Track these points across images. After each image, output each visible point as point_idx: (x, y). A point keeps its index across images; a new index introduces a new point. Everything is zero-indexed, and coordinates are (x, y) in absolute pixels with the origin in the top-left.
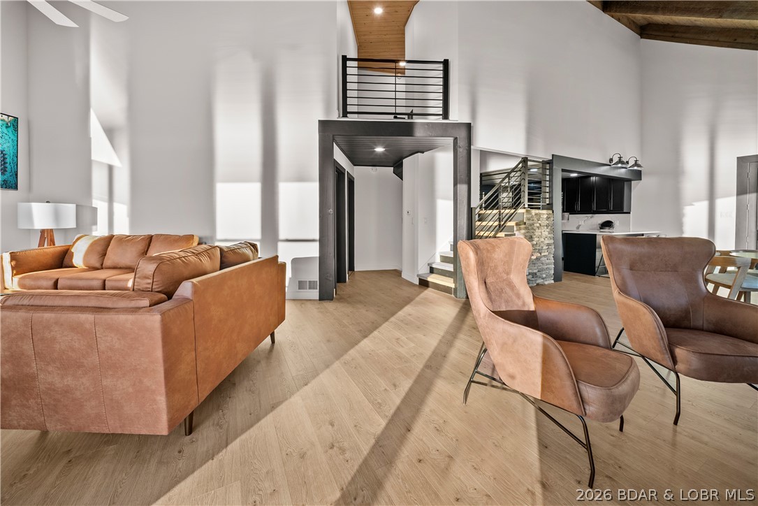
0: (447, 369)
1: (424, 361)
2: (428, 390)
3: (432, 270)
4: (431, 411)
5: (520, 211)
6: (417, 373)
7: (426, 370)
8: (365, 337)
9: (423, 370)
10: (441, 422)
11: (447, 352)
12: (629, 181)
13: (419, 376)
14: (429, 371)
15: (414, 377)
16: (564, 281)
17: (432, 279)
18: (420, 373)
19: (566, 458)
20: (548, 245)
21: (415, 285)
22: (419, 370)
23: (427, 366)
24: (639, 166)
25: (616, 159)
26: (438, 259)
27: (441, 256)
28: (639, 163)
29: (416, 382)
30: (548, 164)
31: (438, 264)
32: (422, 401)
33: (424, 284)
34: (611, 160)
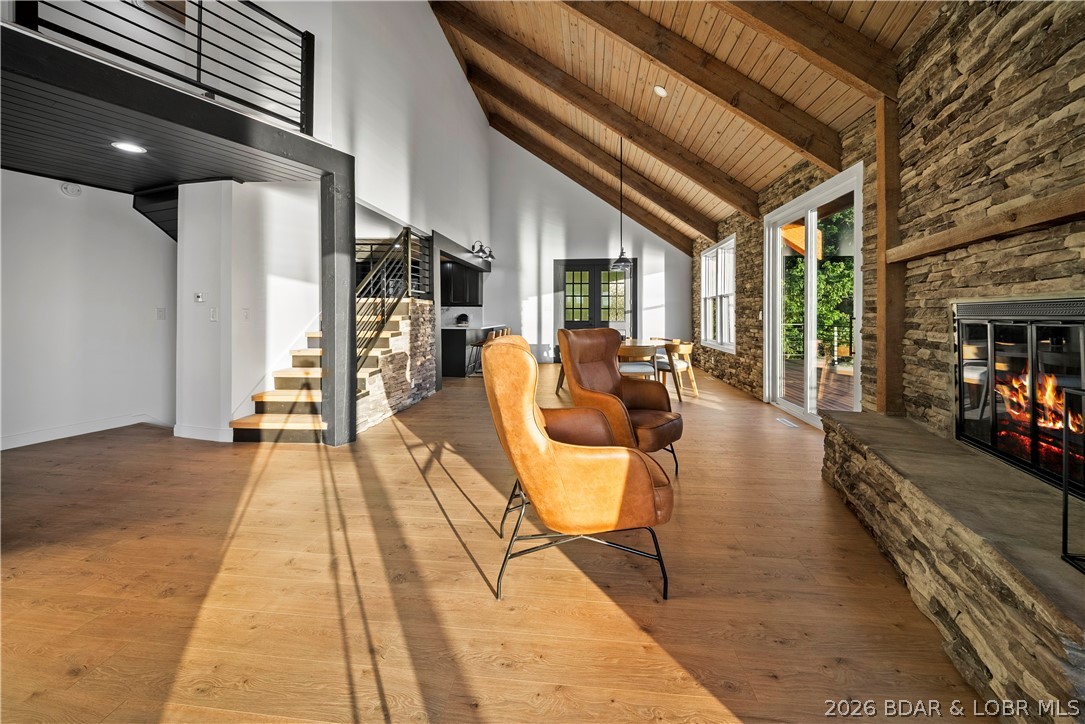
0: (428, 566)
1: (382, 573)
2: (433, 618)
3: (261, 408)
4: (472, 646)
5: (405, 300)
6: (390, 602)
7: (400, 586)
8: (202, 597)
9: (394, 590)
10: (500, 649)
11: (402, 539)
12: (482, 271)
13: (397, 604)
14: (404, 585)
15: (392, 612)
16: (444, 389)
17: (269, 423)
18: (394, 598)
19: (628, 585)
20: (431, 345)
21: (224, 445)
22: (388, 594)
23: (395, 579)
24: (493, 257)
25: (477, 248)
26: (270, 385)
27: (276, 379)
28: (493, 254)
29: (403, 616)
30: (428, 242)
31: (272, 395)
32: (444, 642)
33: (247, 436)
34: (473, 247)
